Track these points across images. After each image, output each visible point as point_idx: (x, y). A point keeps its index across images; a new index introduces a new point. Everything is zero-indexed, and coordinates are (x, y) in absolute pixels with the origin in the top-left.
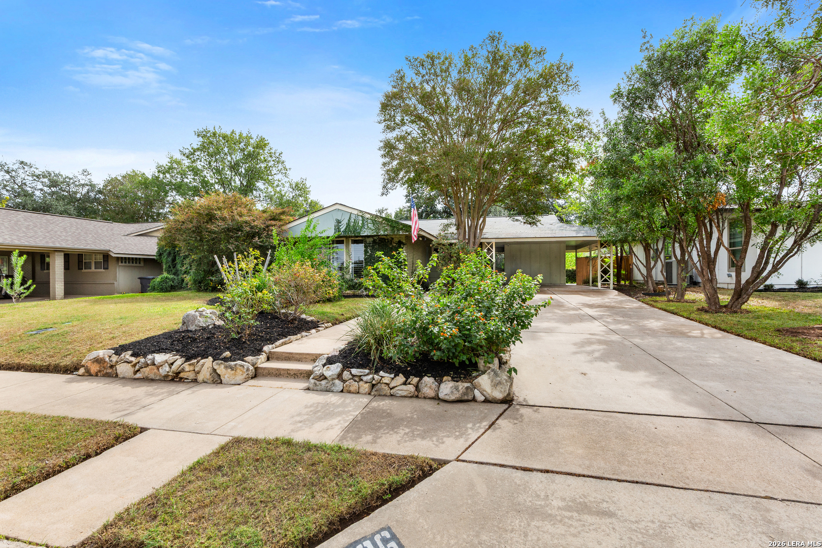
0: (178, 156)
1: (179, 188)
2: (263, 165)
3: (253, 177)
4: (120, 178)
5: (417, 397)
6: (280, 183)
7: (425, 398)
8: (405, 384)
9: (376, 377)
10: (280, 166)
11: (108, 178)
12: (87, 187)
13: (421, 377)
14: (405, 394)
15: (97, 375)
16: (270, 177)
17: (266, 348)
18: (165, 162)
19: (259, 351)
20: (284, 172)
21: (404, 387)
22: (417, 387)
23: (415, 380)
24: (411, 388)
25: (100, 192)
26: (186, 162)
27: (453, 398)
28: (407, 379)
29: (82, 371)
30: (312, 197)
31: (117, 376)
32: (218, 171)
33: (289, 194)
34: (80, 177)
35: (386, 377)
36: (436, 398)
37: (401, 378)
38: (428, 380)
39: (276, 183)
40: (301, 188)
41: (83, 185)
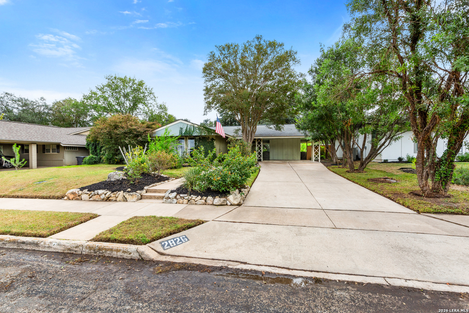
0: (95, 90)
1: (95, 107)
2: (142, 95)
3: (136, 102)
4: (61, 102)
5: (206, 204)
6: (152, 105)
7: (208, 205)
8: (201, 199)
9: (190, 197)
10: (152, 96)
11: (55, 102)
12: (43, 107)
13: (207, 197)
14: (201, 203)
15: (72, 200)
16: (146, 102)
17: (146, 188)
18: (88, 93)
19: (142, 189)
20: (154, 99)
21: (200, 201)
22: (206, 201)
23: (205, 198)
24: (203, 201)
25: (51, 109)
26: (99, 93)
27: (218, 204)
28: (202, 197)
29: (66, 198)
30: (169, 112)
31: (81, 199)
32: (117, 99)
33: (157, 111)
34: (39, 101)
35: (194, 197)
36: (213, 204)
37: (200, 197)
38: (210, 198)
39: (149, 105)
40: (163, 108)
41: (41, 106)
